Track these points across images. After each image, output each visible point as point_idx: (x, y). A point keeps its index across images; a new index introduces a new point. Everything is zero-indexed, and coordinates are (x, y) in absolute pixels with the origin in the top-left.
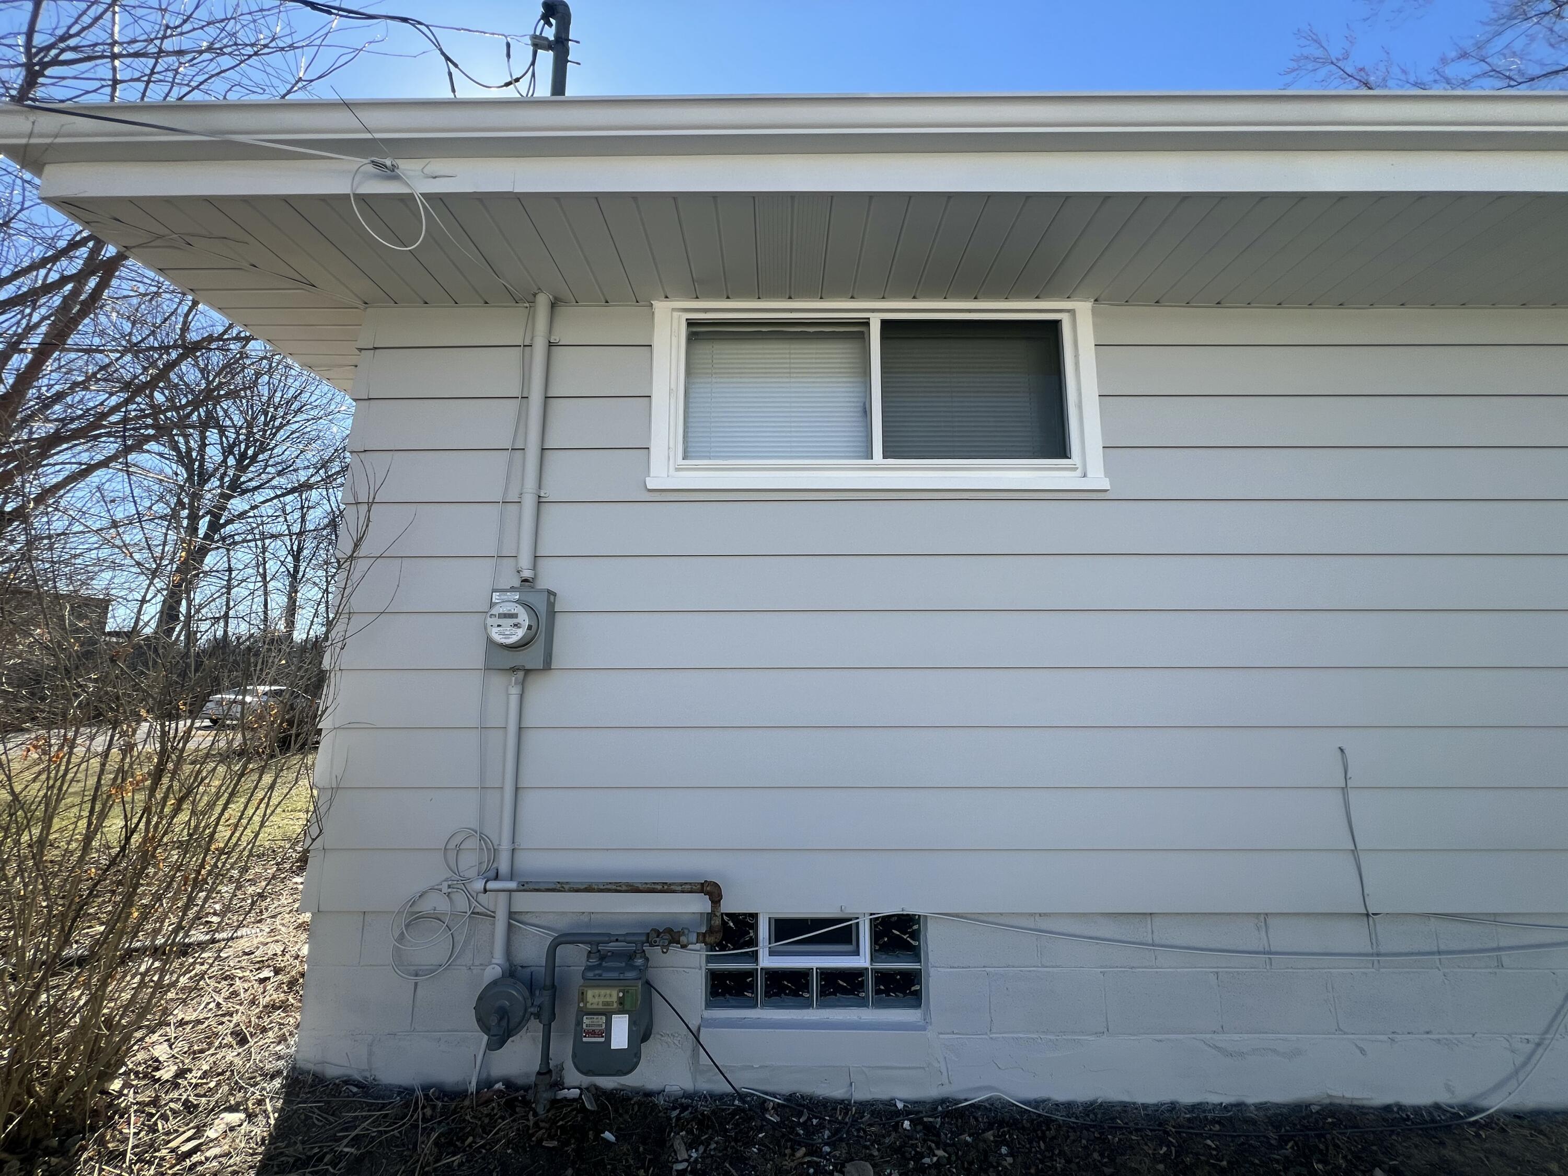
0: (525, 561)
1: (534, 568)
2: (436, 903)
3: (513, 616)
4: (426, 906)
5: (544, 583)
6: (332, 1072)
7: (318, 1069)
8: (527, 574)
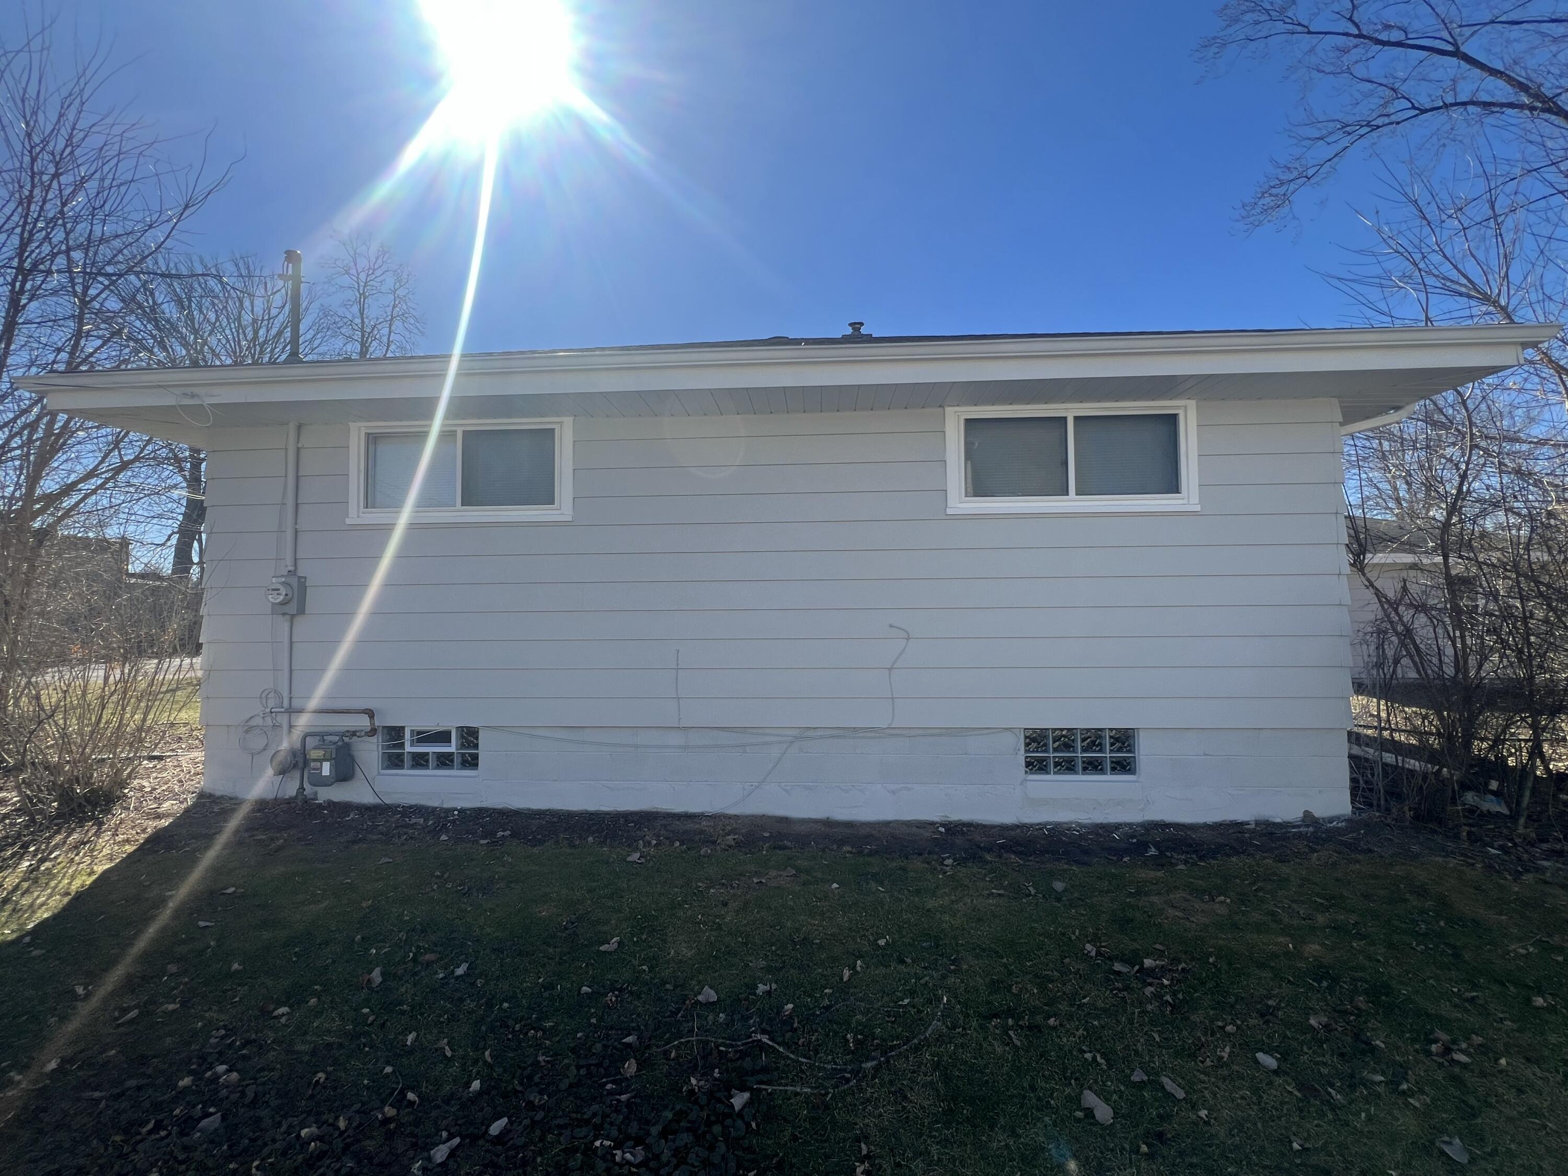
0: (289, 561)
1: (295, 565)
2: (258, 721)
3: (278, 590)
4: (253, 723)
5: (301, 573)
6: (218, 793)
7: (212, 792)
8: (291, 568)
